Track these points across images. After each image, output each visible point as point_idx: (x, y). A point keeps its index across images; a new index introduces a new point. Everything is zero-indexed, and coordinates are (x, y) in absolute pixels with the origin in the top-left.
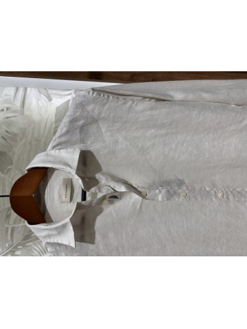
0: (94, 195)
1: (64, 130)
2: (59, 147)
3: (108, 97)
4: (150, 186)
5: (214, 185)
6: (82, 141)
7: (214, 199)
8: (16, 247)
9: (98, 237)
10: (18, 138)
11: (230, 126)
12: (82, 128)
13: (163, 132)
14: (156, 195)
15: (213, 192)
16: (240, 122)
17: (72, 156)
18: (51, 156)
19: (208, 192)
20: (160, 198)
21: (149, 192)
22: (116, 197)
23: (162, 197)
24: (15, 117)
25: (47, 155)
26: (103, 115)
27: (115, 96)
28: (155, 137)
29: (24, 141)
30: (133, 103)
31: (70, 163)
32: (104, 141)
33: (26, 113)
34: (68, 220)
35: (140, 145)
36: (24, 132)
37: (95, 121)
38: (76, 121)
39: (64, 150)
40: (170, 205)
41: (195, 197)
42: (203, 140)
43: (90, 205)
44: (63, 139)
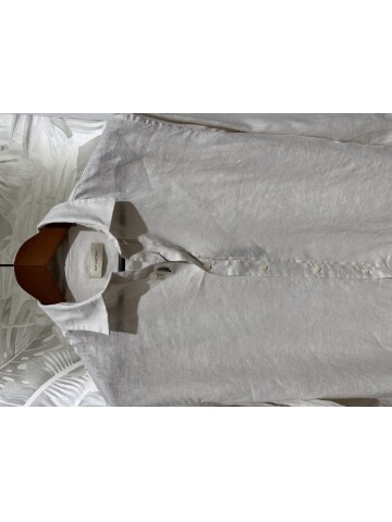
0: (137, 264)
1: (93, 172)
2: (85, 196)
3: (156, 123)
4: (217, 255)
5: (307, 256)
6: (119, 188)
7: (307, 276)
8: (19, 359)
9: (142, 324)
10: (20, 194)
11: (331, 169)
12: (118, 168)
13: (236, 177)
14: (225, 268)
15: (305, 266)
16: (344, 165)
17: (104, 208)
18: (74, 207)
19: (299, 266)
20: (230, 272)
21: (215, 263)
22: (167, 270)
23: (233, 271)
24: (15, 160)
25: (69, 207)
26: (148, 150)
27: (167, 124)
28: (225, 184)
29: (29, 199)
30: (192, 133)
31: (102, 217)
32: (150, 189)
33: (32, 154)
34: (99, 296)
35: (202, 197)
36: (29, 184)
37: (137, 158)
38: (110, 159)
39: (93, 200)
40: (244, 281)
41: (279, 271)
42: (293, 190)
43: (130, 279)
44: (91, 184)
